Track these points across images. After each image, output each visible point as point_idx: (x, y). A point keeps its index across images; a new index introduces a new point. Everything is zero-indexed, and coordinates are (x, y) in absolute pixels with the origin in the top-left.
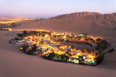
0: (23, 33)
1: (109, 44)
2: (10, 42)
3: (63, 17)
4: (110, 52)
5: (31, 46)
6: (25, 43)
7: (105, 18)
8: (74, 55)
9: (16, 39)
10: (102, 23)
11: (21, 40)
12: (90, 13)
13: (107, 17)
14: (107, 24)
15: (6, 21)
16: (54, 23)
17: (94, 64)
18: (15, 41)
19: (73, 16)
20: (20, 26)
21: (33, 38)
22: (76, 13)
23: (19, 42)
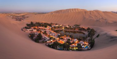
0: (30, 23)
1: (96, 31)
2: (22, 30)
3: (60, 12)
4: (98, 36)
5: (37, 35)
6: (32, 32)
7: (90, 13)
8: (73, 43)
9: (26, 28)
10: (89, 17)
11: (29, 29)
12: (80, 10)
13: (92, 13)
14: (92, 17)
15: (19, 14)
16: (53, 16)
17: (89, 48)
18: (25, 29)
19: (68, 12)
20: (28, 18)
21: (38, 28)
22: (70, 9)
23: (28, 31)
